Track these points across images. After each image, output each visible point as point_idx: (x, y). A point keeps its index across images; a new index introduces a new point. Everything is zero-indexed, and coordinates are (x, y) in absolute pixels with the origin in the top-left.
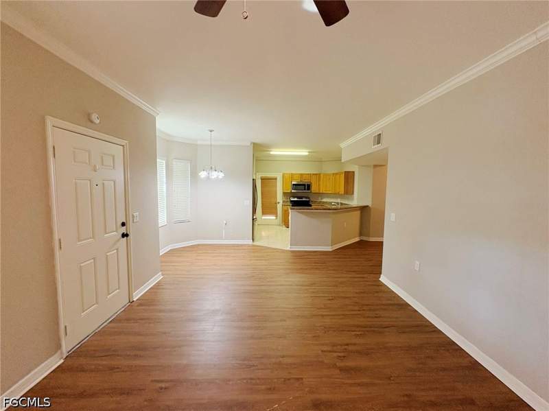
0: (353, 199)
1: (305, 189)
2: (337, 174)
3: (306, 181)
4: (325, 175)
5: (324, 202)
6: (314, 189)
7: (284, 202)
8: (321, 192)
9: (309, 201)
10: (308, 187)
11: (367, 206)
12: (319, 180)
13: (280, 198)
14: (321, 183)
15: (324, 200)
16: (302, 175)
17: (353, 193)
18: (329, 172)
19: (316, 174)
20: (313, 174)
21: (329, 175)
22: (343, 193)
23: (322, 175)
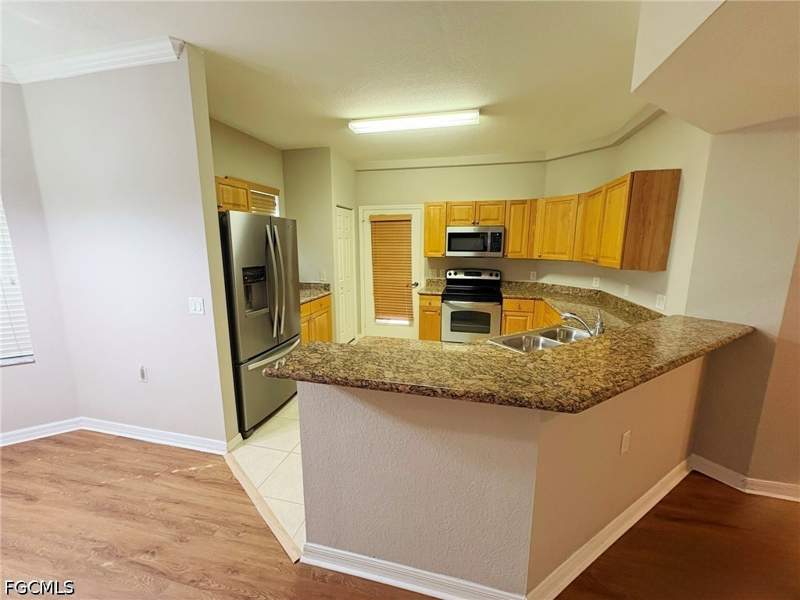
0: (663, 291)
1: (485, 249)
2: (592, 194)
3: (491, 225)
4: (555, 202)
5: (544, 287)
6: (514, 246)
7: (429, 282)
8: (536, 257)
9: (498, 284)
10: (497, 241)
11: (754, 333)
12: (532, 221)
13: (419, 272)
14: (538, 229)
15: (548, 280)
16: (477, 206)
17: (663, 265)
18: (565, 193)
19: (524, 202)
20: (514, 203)
21: (565, 201)
22: (616, 263)
23: (541, 205)
